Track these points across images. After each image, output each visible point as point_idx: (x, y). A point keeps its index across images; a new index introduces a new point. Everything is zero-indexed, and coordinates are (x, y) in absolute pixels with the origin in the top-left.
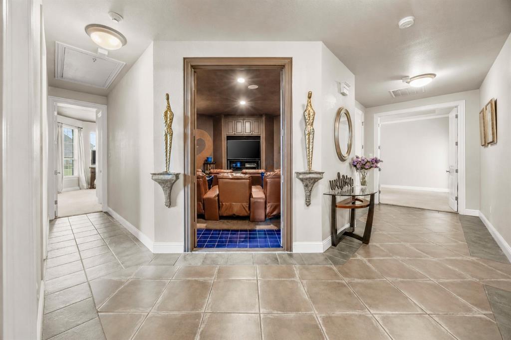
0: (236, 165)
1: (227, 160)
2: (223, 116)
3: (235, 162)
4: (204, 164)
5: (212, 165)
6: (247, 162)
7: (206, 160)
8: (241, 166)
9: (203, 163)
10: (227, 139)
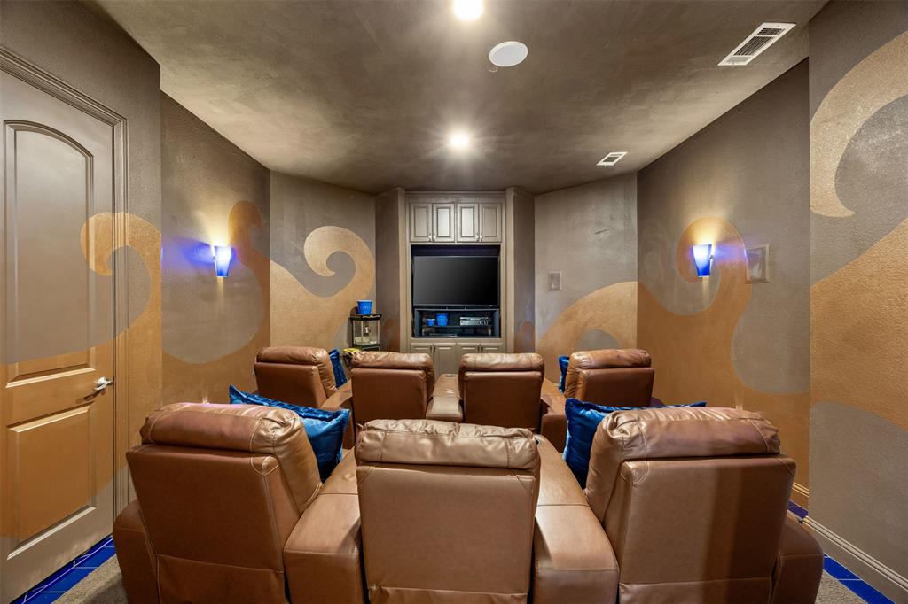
0: (436, 322)
1: (414, 307)
2: (401, 191)
3: (434, 315)
4: (351, 319)
5: (371, 323)
6: (465, 314)
7: (357, 310)
8: (448, 323)
9: (349, 316)
10: (413, 254)
